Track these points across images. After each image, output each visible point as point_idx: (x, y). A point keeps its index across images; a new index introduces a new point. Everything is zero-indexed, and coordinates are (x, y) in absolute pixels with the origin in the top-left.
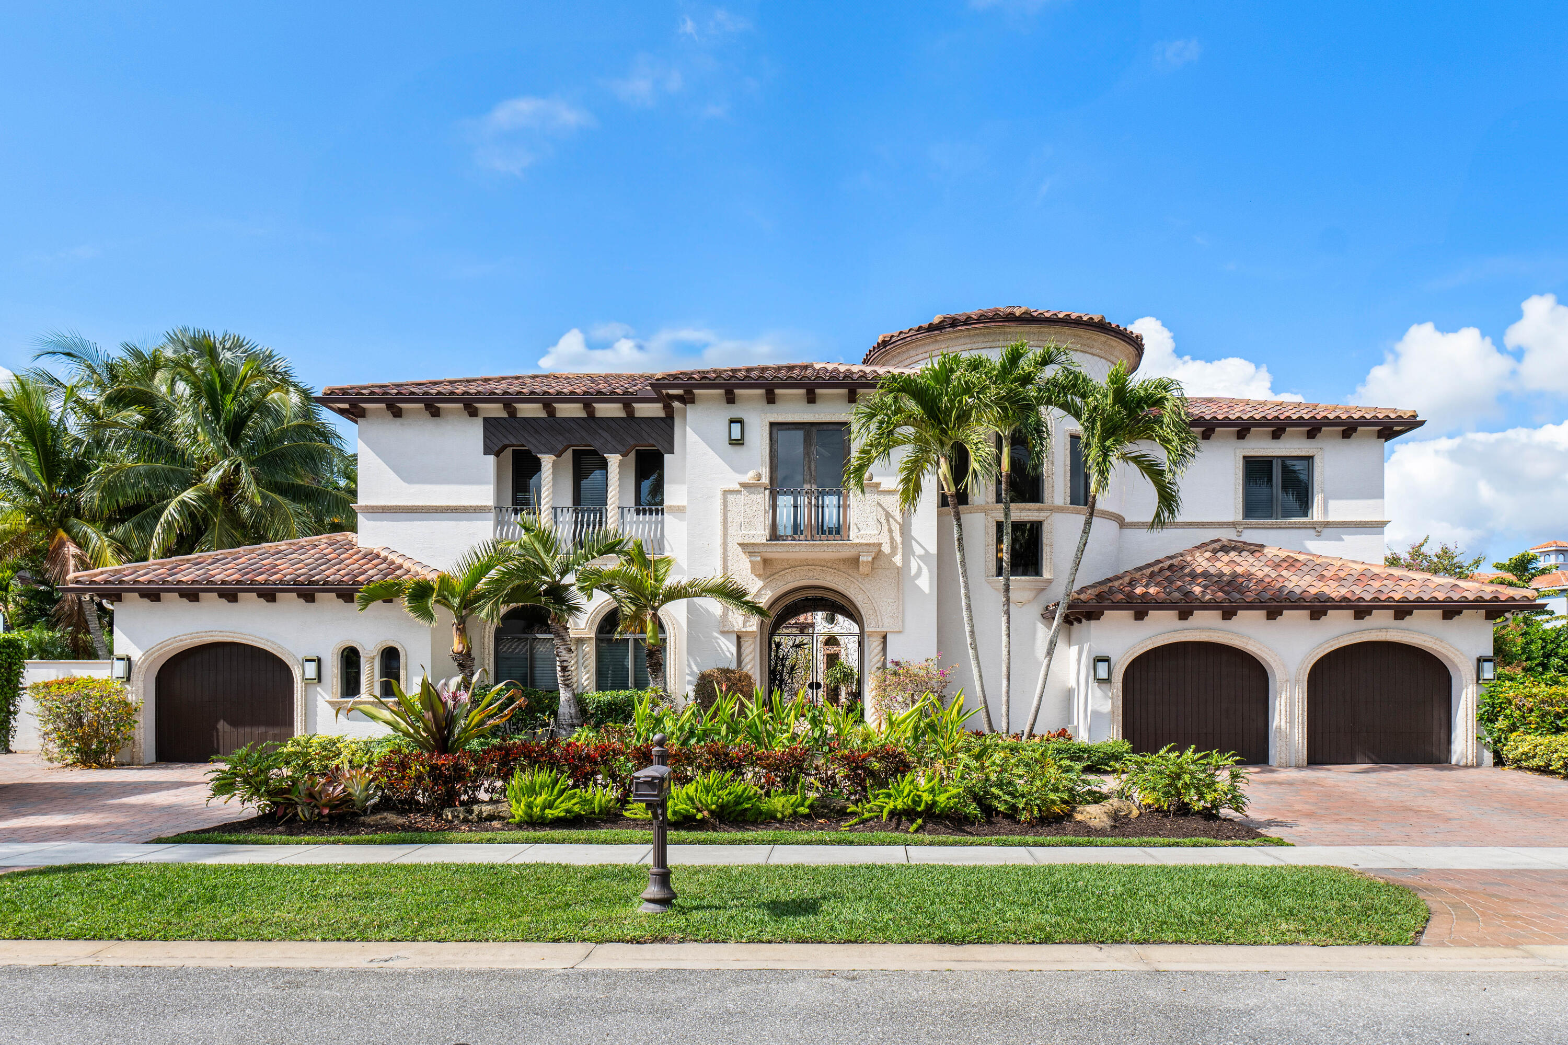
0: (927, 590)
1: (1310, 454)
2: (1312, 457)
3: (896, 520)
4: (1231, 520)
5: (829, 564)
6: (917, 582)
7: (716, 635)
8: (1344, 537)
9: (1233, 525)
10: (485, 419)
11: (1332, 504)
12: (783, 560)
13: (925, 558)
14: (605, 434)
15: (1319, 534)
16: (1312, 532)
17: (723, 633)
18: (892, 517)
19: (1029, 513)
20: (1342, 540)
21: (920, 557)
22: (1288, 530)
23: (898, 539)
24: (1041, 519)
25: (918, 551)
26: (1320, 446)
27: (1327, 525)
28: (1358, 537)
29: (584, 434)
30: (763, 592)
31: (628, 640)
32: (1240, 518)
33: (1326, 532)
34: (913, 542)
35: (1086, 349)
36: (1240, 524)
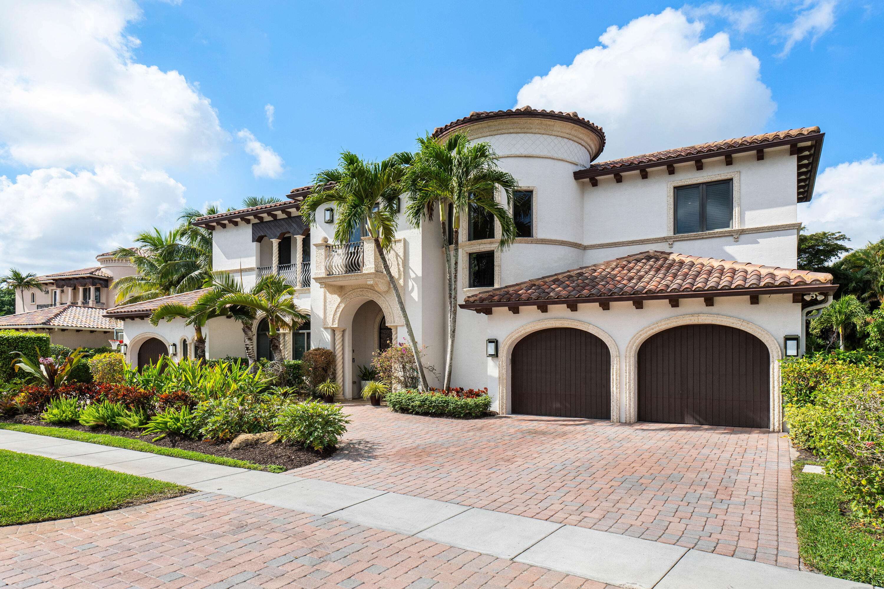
0: (417, 300)
1: (729, 177)
2: (731, 179)
3: (401, 258)
4: (663, 236)
5: (370, 287)
6: (412, 295)
7: (322, 329)
8: (759, 240)
9: (664, 239)
10: (253, 224)
11: (748, 215)
12: (349, 286)
13: (416, 279)
14: (295, 226)
15: (737, 240)
16: (731, 239)
17: (326, 328)
18: (399, 256)
19: (484, 246)
20: (758, 243)
21: (413, 279)
22: (710, 240)
23: (402, 269)
24: (492, 249)
25: (413, 275)
26: (737, 170)
27: (742, 232)
28: (773, 239)
29: (287, 226)
30: (341, 305)
31: (304, 333)
32: (671, 234)
33: (743, 238)
34: (410, 270)
35: (526, 130)
36: (670, 238)
